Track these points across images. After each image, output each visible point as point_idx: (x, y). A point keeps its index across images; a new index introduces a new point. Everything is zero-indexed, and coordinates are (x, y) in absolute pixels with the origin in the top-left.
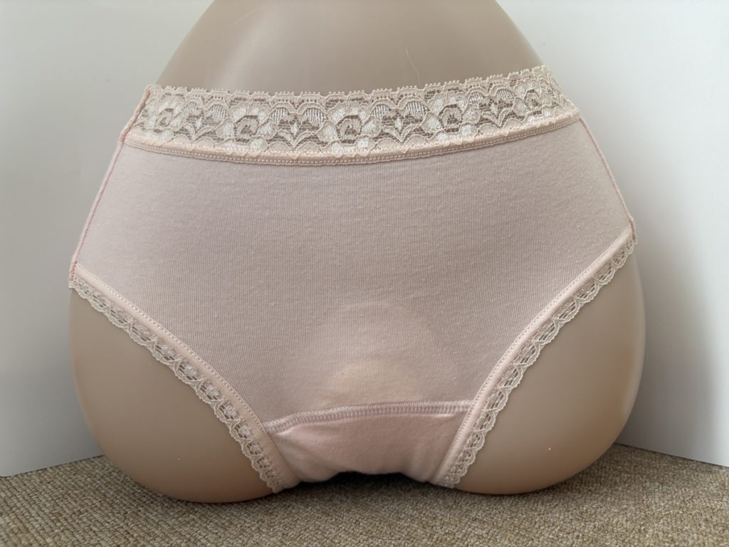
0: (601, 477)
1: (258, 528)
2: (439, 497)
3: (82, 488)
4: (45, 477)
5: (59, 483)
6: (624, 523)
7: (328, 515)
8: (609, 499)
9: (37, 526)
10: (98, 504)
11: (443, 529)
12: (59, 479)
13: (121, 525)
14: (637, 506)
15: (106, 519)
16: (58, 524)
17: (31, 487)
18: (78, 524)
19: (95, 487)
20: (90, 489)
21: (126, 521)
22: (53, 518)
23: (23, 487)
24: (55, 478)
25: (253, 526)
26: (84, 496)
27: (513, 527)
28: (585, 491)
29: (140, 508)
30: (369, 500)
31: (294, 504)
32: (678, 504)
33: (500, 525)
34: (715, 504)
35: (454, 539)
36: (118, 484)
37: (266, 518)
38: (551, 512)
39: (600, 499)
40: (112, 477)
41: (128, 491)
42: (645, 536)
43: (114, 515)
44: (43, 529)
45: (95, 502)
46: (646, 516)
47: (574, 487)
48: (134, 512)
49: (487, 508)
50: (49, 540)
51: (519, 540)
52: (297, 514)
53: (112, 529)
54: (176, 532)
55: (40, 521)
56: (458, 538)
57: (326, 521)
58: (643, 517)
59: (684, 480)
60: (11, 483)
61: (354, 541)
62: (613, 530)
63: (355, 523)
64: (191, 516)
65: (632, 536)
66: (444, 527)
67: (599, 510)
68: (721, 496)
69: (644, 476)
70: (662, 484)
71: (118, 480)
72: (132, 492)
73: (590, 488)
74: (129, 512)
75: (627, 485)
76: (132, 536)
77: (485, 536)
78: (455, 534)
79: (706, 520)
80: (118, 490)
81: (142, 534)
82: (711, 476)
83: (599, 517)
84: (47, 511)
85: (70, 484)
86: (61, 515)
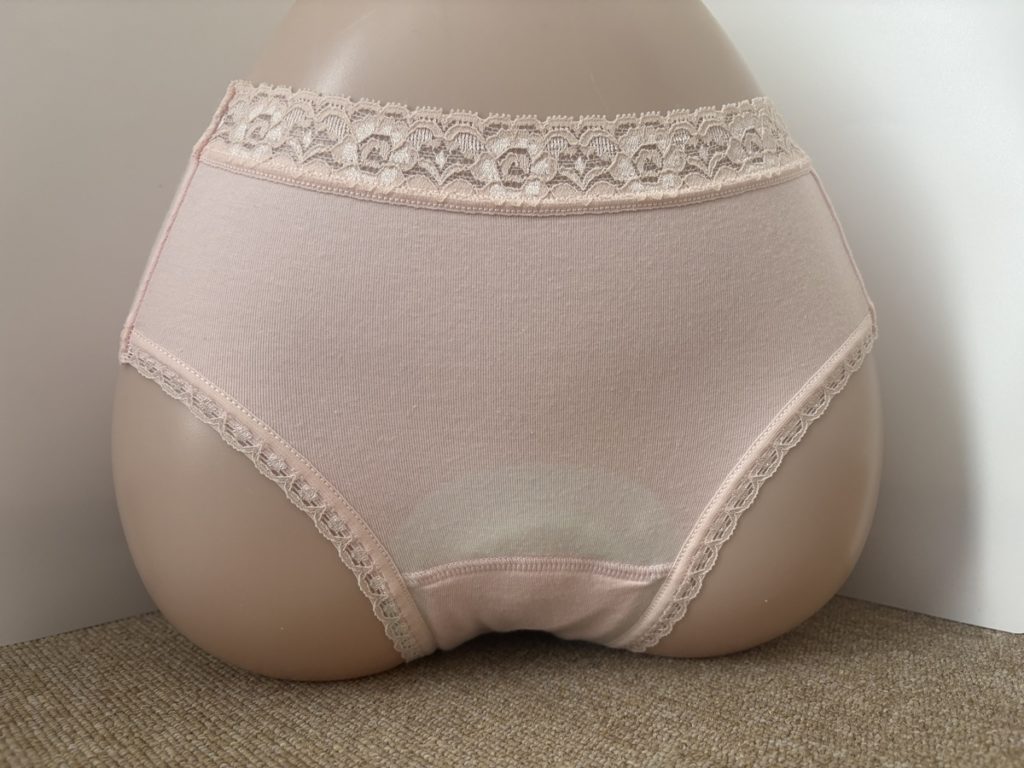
0: (832, 643)
1: (375, 710)
2: (615, 670)
3: (138, 657)
4: (87, 643)
5: (106, 651)
6: (860, 703)
7: (468, 693)
8: (842, 672)
9: (81, 708)
10: (160, 678)
11: (620, 712)
12: (107, 645)
13: (194, 705)
14: (879, 681)
15: (173, 697)
16: (109, 705)
17: (69, 656)
18: (135, 704)
19: (155, 655)
20: (148, 658)
21: (200, 701)
22: (102, 697)
23: (59, 656)
24: (101, 644)
25: (368, 707)
26: (141, 668)
27: (712, 708)
28: (810, 662)
29: (218, 684)
30: (522, 673)
31: (422, 679)
32: (934, 679)
33: (695, 706)
34: (984, 679)
35: (634, 724)
36: (185, 651)
37: (385, 697)
38: (764, 689)
39: (829, 672)
40: (178, 643)
41: (201, 661)
42: (888, 721)
43: (183, 692)
44: (90, 712)
45: (156, 675)
46: (891, 695)
47: (795, 656)
48: (209, 689)
49: (679, 684)
50: (97, 726)
51: (720, 725)
52: (426, 691)
53: (181, 711)
54: (268, 714)
55: (84, 701)
56: (640, 723)
57: (465, 701)
58: (886, 696)
59: (944, 647)
60: (41, 651)
61: (501, 726)
62: (845, 712)
63: (503, 704)
64: (285, 694)
65: (870, 721)
66: (622, 709)
67: (827, 687)
68: (993, 668)
69: (891, 642)
70: (914, 652)
71: (187, 646)
72: (205, 662)
73: (818, 657)
74: (203, 689)
75: (867, 654)
76: (209, 720)
77: (675, 720)
78: (635, 718)
79: (971, 702)
80: (187, 660)
81: (221, 717)
82: (981, 642)
83: (827, 695)
84: (93, 688)
85: (122, 653)
86: (112, 694)
